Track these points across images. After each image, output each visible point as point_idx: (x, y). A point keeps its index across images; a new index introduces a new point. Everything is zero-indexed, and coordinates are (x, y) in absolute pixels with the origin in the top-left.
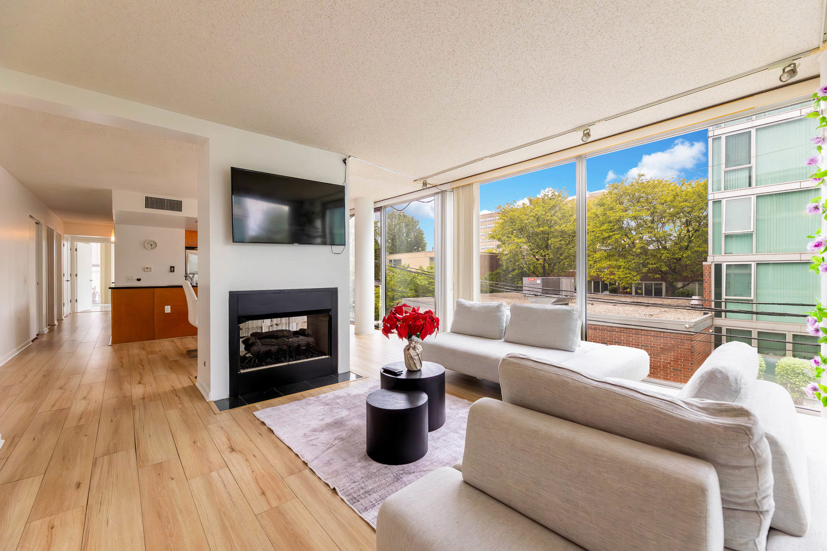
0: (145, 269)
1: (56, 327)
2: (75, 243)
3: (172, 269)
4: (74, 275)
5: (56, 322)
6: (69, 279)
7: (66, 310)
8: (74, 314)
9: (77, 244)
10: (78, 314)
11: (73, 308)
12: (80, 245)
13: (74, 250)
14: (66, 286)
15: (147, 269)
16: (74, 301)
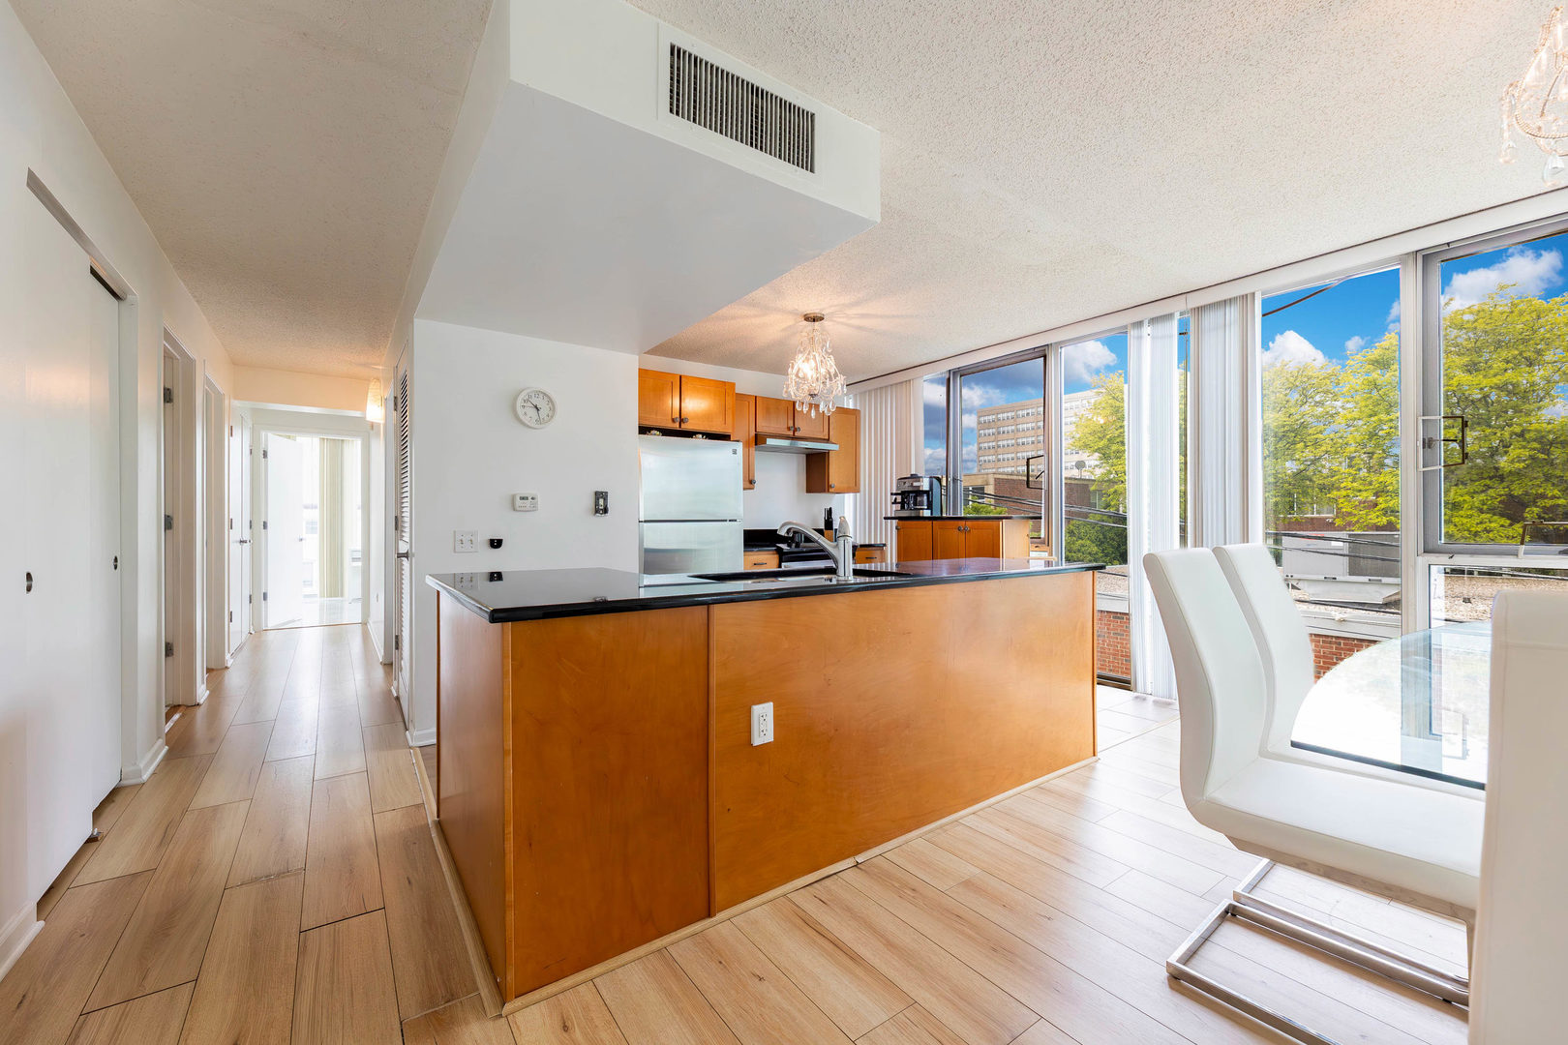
0: (519, 502)
1: (200, 713)
2: (263, 434)
3: (601, 502)
4: (259, 524)
5: (202, 693)
6: (246, 537)
7: (237, 630)
8: (258, 634)
9: (266, 437)
10: (271, 635)
11: (256, 617)
12: (274, 442)
13: (260, 455)
14: (237, 557)
15: (522, 503)
16: (258, 597)
